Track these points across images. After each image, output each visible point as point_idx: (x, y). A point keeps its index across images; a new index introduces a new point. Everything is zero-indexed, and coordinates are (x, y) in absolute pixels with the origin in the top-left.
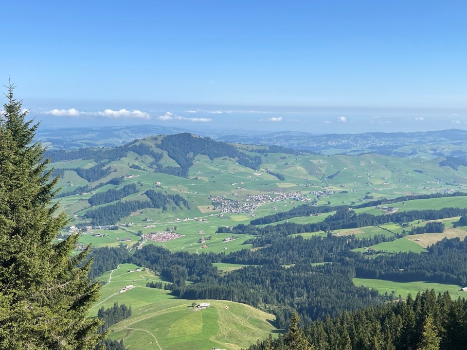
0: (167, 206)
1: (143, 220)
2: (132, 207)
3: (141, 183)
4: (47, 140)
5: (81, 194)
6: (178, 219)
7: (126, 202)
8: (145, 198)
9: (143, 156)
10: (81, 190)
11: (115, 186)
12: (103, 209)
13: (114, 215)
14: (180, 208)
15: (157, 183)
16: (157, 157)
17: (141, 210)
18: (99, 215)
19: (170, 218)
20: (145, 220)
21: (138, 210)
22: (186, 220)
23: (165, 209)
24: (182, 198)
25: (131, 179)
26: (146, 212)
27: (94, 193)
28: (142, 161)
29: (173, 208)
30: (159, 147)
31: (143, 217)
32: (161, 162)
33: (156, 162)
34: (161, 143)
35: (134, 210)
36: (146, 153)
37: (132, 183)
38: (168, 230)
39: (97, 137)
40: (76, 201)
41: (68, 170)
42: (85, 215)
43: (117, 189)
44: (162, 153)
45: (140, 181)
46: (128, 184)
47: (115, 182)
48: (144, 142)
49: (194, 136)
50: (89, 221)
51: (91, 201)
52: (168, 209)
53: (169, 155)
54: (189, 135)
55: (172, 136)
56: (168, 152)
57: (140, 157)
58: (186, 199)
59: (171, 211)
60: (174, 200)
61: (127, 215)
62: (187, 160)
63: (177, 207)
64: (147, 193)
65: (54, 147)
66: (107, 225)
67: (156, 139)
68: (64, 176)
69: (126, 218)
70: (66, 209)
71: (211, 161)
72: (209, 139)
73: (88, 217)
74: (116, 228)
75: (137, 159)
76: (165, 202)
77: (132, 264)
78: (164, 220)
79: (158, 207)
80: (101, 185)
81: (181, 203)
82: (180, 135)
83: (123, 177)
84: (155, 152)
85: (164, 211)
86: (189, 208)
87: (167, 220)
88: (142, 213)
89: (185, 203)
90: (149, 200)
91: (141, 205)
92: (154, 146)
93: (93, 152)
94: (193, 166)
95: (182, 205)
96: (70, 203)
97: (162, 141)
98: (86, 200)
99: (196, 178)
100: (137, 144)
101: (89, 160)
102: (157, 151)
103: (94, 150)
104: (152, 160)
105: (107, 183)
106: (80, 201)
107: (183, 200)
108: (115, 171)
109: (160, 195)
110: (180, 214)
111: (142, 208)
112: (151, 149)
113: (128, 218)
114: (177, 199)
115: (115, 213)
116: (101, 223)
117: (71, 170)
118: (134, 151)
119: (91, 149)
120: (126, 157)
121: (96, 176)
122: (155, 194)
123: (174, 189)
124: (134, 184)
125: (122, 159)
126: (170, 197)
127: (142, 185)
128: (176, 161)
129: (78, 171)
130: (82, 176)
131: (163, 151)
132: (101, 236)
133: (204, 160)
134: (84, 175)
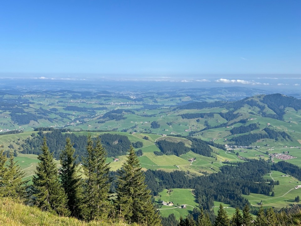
0: (278, 138)
1: (265, 145)
2: (258, 137)
3: (259, 123)
4: (187, 95)
5: (226, 127)
6: (286, 147)
7: (254, 134)
8: (264, 132)
9: (253, 107)
10: (225, 125)
11: (244, 124)
12: (242, 137)
13: (248, 141)
14: (286, 140)
15: (268, 124)
16: (262, 108)
17: (263, 139)
18: (240, 140)
19: (281, 145)
20: (266, 145)
21: (261, 139)
22: (291, 147)
23: (277, 140)
24: (287, 134)
25: (252, 120)
26: (266, 141)
27: (233, 127)
28: (253, 110)
29: (282, 140)
30: (262, 102)
31: (265, 143)
32: (264, 111)
33: (261, 111)
34: (263, 99)
35: (259, 139)
36: (255, 105)
37: (254, 123)
38: (284, 153)
39: (210, 94)
40: (224, 131)
41: (216, 113)
42: (232, 139)
43: (246, 126)
44: (265, 106)
45: (258, 122)
46: (251, 123)
47: (243, 121)
48: (253, 99)
49: (283, 96)
50: (234, 143)
51: (232, 131)
52: (279, 140)
53: (268, 106)
54: (280, 95)
55: (269, 95)
56: (268, 105)
57: (251, 107)
58: (289, 135)
59: (281, 141)
60: (282, 135)
61: (255, 141)
62: (281, 110)
63: (284, 139)
64: (265, 130)
65: (192, 99)
66: (245, 146)
67: (260, 97)
68: (214, 117)
69: (254, 143)
70: (219, 135)
71: (296, 111)
72: (293, 97)
73: (233, 141)
74: (251, 148)
75: (250, 108)
76: (276, 136)
77: (278, 171)
78: (278, 146)
79: (273, 138)
80: (235, 123)
81: (286, 137)
82: (274, 95)
83: (247, 119)
84: (260, 104)
85: (277, 141)
86: (292, 141)
87: (280, 147)
88: (264, 141)
89: (289, 137)
90: (266, 133)
91: (262, 137)
92: (259, 101)
93: (223, 103)
94: (285, 114)
95: (287, 139)
96: (221, 131)
97: (264, 98)
98: (229, 131)
99: (289, 122)
100: (250, 100)
101: (224, 108)
102: (261, 104)
103: (223, 102)
104: (259, 109)
105: (238, 122)
106: (226, 131)
107: (288, 135)
108: (242, 115)
109: (273, 131)
110: (287, 144)
111: (263, 138)
112: (257, 103)
113: (256, 143)
114: (284, 135)
115: (248, 139)
116: (241, 145)
117: (217, 113)
118: (248, 104)
119: (221, 102)
120: (244, 107)
121: (231, 117)
122: (270, 131)
123: (279, 128)
124: (255, 124)
125: (241, 108)
126: (279, 132)
127: (259, 125)
128: (273, 111)
129: (221, 114)
130: (223, 117)
131: (265, 104)
132: (245, 152)
133: (291, 110)
134: (225, 116)
